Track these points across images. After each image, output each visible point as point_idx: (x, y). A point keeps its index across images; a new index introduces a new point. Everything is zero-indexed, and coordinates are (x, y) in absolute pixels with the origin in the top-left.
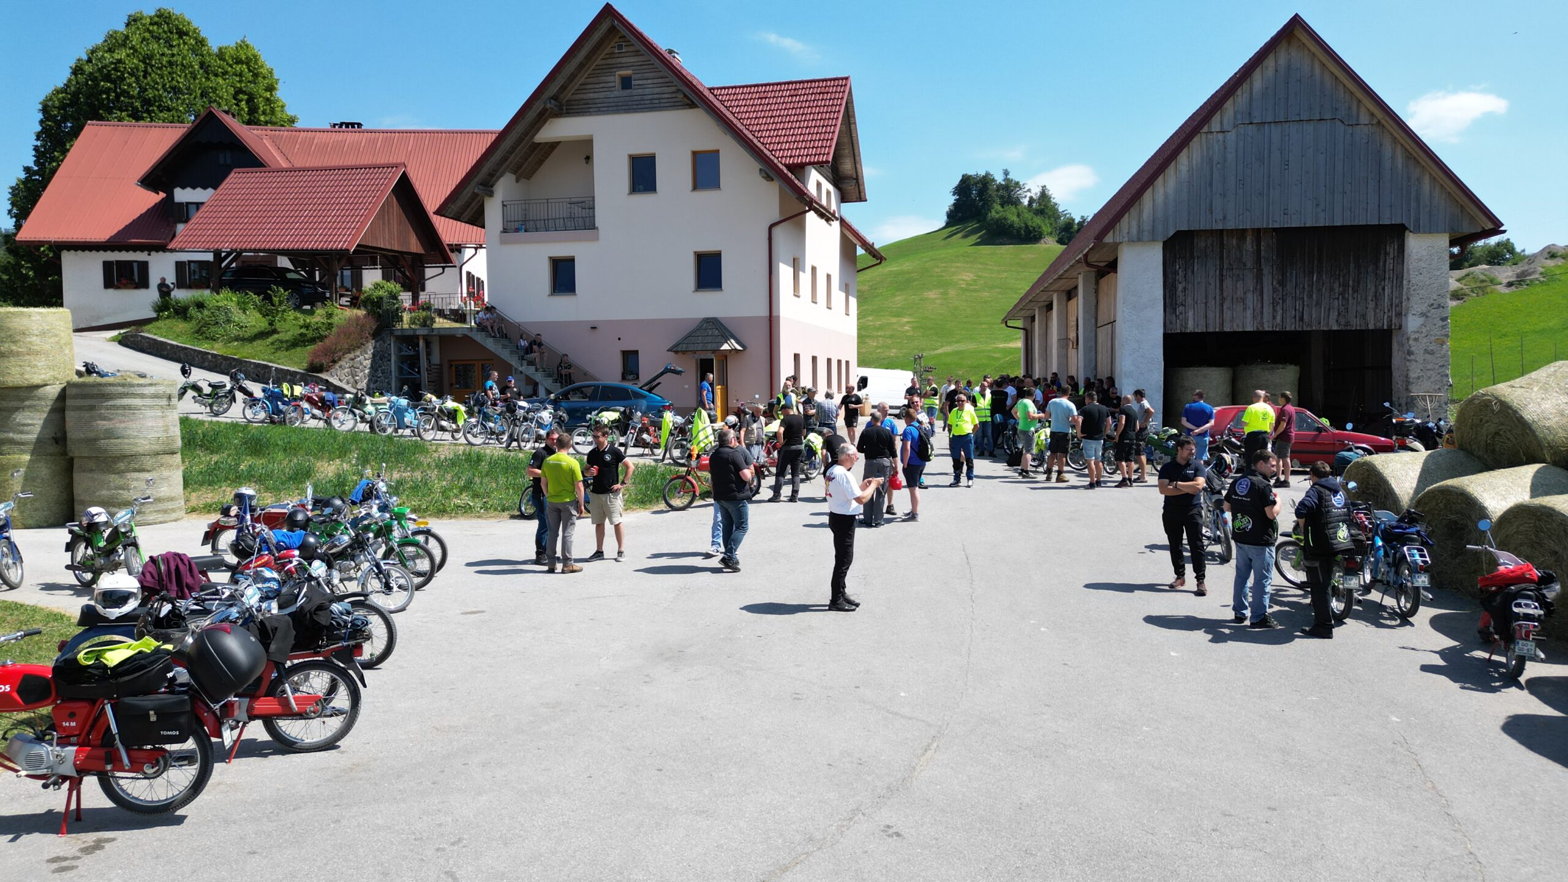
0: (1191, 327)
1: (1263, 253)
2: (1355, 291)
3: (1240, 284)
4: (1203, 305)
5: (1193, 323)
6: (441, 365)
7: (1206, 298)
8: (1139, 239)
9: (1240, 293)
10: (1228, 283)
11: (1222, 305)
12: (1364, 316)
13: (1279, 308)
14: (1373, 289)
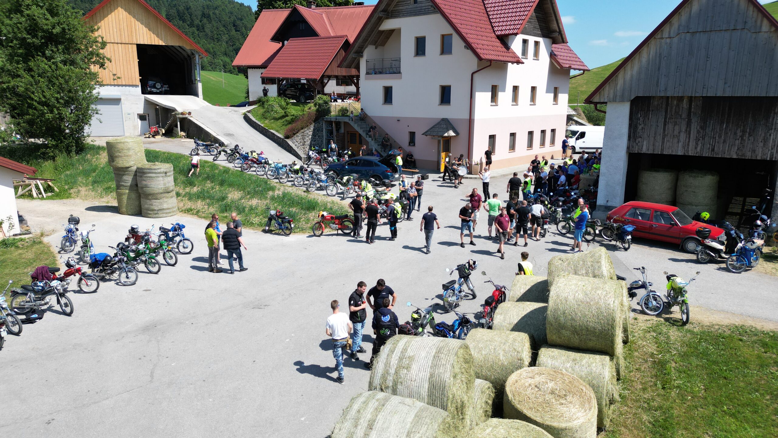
0: (644, 150)
1: (692, 110)
2: (750, 135)
3: (677, 128)
4: (652, 139)
5: (646, 147)
6: (344, 133)
7: (655, 134)
8: (614, 100)
9: (676, 133)
10: (670, 126)
11: (663, 139)
12: (754, 151)
13: (699, 143)
14: (763, 135)
